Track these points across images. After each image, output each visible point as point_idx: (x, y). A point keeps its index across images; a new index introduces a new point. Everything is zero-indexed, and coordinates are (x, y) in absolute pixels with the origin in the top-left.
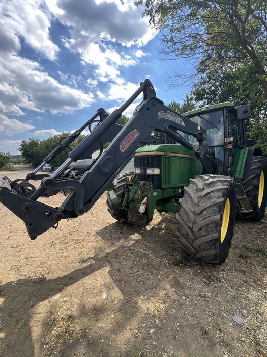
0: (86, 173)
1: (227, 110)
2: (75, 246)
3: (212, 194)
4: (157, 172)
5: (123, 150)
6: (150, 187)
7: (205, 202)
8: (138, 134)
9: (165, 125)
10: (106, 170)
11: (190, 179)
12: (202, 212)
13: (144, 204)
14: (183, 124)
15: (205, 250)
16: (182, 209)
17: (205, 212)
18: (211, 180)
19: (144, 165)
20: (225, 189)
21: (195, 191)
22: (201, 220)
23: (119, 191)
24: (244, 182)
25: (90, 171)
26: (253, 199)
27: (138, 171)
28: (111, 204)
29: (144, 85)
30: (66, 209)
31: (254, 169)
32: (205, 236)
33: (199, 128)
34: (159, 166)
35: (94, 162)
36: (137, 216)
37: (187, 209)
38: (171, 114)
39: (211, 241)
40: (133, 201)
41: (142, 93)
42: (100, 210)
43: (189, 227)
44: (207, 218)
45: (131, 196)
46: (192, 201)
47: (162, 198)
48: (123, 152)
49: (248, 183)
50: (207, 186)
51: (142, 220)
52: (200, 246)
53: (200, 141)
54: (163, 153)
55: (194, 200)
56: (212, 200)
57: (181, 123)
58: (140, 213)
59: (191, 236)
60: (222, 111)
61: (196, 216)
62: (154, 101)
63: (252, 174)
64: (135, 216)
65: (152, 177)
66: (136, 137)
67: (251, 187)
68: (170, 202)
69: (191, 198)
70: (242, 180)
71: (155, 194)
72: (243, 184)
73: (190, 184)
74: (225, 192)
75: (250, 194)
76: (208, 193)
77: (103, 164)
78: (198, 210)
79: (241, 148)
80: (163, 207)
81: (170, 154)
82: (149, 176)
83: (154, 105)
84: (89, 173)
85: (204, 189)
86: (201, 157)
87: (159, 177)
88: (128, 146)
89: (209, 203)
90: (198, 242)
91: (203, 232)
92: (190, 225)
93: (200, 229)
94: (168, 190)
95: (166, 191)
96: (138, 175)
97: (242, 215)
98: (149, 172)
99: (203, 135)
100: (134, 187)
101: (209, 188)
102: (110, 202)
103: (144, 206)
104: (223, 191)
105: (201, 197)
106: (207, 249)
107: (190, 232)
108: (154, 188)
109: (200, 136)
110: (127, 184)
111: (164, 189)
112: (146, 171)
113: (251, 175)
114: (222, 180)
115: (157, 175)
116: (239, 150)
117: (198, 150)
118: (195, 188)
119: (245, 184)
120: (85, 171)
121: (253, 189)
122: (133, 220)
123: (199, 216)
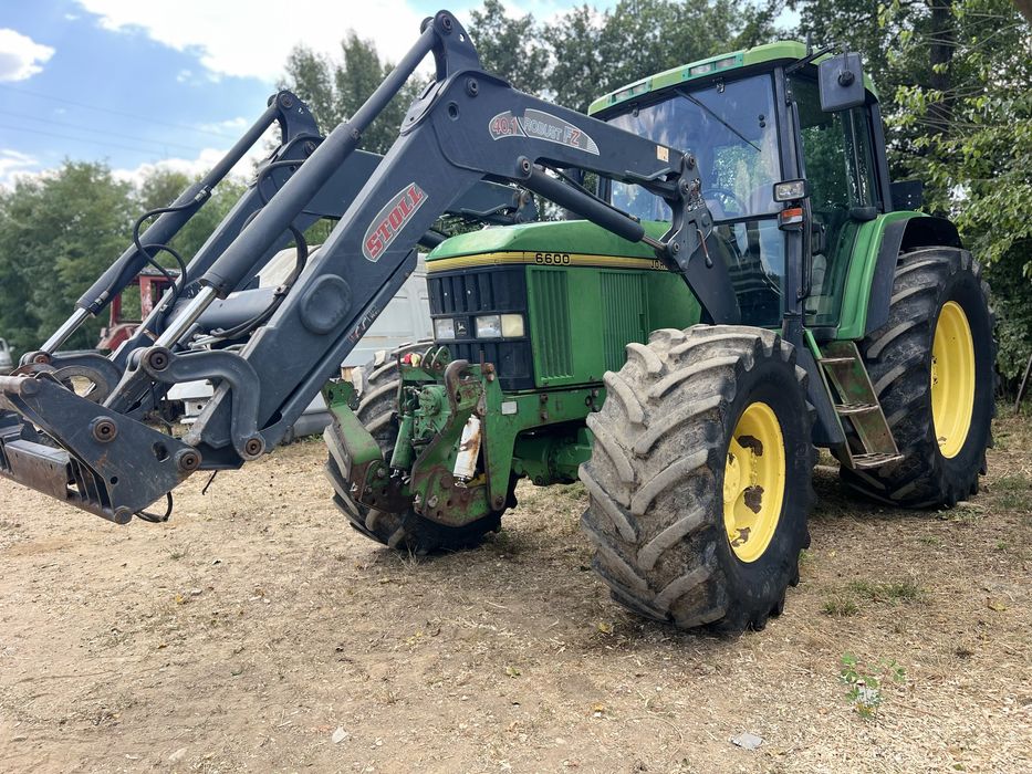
0: (260, 333)
1: (787, 75)
2: (213, 632)
3: (687, 388)
4: (512, 326)
5: (372, 254)
6: (489, 381)
7: (664, 415)
8: (423, 198)
9: (520, 158)
10: (323, 321)
11: (630, 345)
12: (654, 446)
13: (468, 445)
14: (592, 148)
15: (673, 576)
16: (598, 448)
17: (664, 447)
18: (693, 341)
19: (465, 303)
20: (729, 366)
21: (637, 384)
22: (653, 474)
23: (379, 414)
24: (873, 353)
25: (272, 324)
26: (908, 417)
27: (447, 331)
28: (344, 471)
29: (435, 33)
30: (208, 439)
31: (907, 299)
32: (669, 524)
33: (663, 154)
34: (518, 306)
35: (280, 296)
36: (444, 489)
37: (611, 445)
38: (539, 119)
39: (686, 538)
40: (428, 438)
41: (430, 57)
42: (302, 519)
43: (620, 505)
44: (670, 464)
45: (423, 426)
46: (627, 416)
47: (536, 422)
48: (374, 259)
49: (890, 354)
50: (676, 361)
51: (464, 503)
52: (658, 565)
53: (676, 202)
54: (530, 256)
55: (630, 411)
56: (685, 406)
57: (584, 144)
58: (456, 479)
59: (629, 533)
60: (767, 78)
61: (639, 464)
62: (473, 81)
63: (904, 318)
64: (436, 486)
65: (498, 345)
66: (414, 208)
67: (900, 370)
68: (576, 442)
69: (623, 406)
70: (863, 344)
71: (509, 408)
72: (867, 361)
73: (629, 363)
74: (731, 375)
75: (900, 398)
76: (676, 386)
77: (311, 301)
78: (643, 441)
79: (861, 220)
80: (551, 463)
81: (560, 259)
82: (485, 344)
83: (472, 95)
84: (269, 333)
85: (664, 372)
86: (683, 262)
87: (522, 345)
88: (388, 243)
89: (675, 417)
90: (650, 550)
91: (662, 512)
92: (623, 498)
93: (653, 504)
94: (561, 395)
95: (552, 397)
96: (447, 344)
97: (882, 486)
98: (486, 328)
99: (682, 181)
100: (430, 388)
101: (681, 368)
102: (342, 466)
103: (470, 452)
104: (722, 375)
105: (653, 400)
106: (680, 571)
107: (624, 519)
108: (504, 386)
109: (670, 186)
110: (406, 383)
111: (546, 390)
112: (472, 329)
113: (897, 324)
114: (727, 340)
115: (514, 341)
116: (851, 226)
117: (666, 239)
118: (639, 372)
119: (876, 361)
120: (254, 329)
121: (905, 376)
122: (432, 503)
123: (649, 463)
